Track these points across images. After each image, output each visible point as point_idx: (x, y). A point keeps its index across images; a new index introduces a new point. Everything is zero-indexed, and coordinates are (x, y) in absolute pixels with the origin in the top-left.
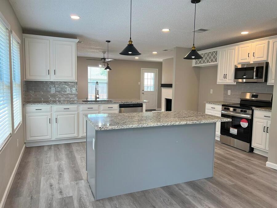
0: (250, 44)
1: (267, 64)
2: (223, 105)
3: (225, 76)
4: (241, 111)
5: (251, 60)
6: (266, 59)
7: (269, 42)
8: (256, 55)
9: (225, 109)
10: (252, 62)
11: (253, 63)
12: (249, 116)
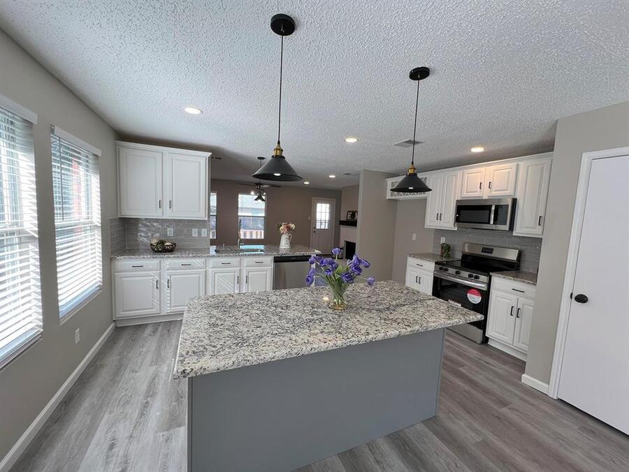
0: (484, 168)
1: (514, 201)
2: (436, 263)
3: (439, 217)
4: (470, 276)
5: (485, 194)
6: (512, 194)
7: (518, 166)
8: (494, 186)
9: (441, 269)
10: (485, 197)
11: (487, 198)
12: (483, 287)
